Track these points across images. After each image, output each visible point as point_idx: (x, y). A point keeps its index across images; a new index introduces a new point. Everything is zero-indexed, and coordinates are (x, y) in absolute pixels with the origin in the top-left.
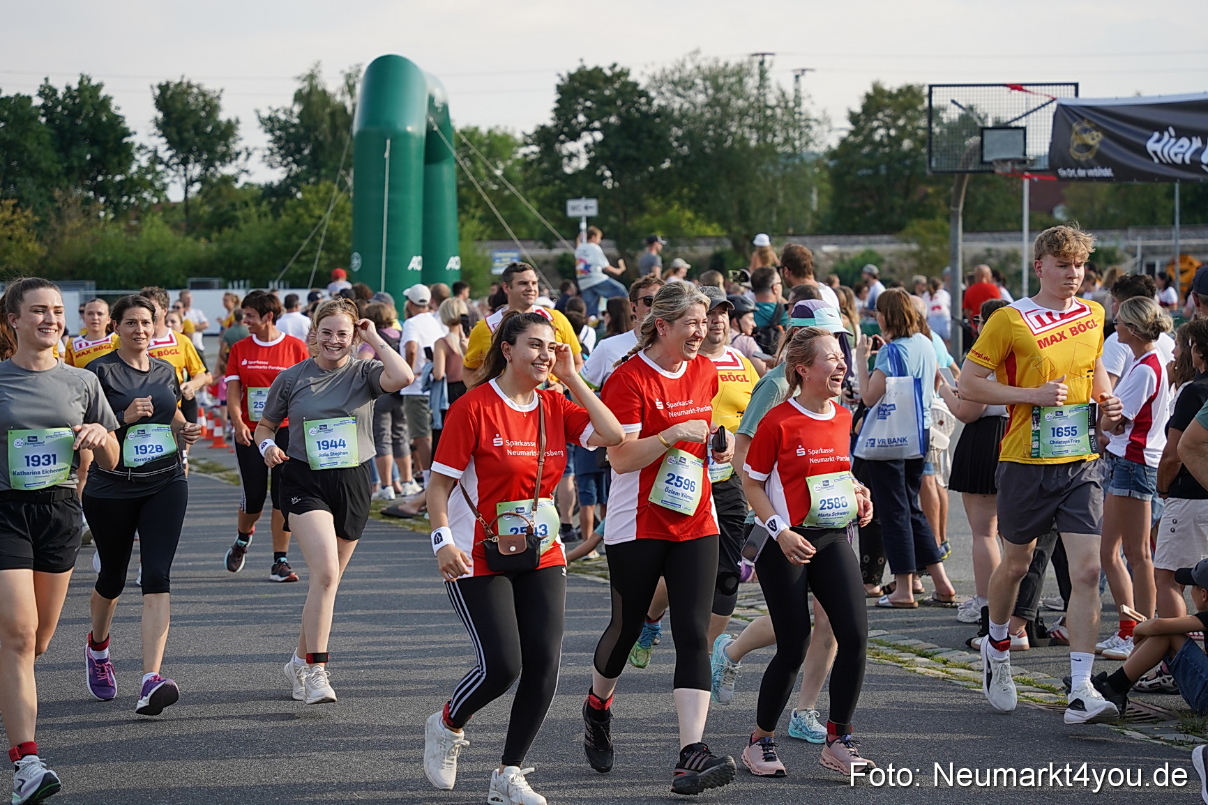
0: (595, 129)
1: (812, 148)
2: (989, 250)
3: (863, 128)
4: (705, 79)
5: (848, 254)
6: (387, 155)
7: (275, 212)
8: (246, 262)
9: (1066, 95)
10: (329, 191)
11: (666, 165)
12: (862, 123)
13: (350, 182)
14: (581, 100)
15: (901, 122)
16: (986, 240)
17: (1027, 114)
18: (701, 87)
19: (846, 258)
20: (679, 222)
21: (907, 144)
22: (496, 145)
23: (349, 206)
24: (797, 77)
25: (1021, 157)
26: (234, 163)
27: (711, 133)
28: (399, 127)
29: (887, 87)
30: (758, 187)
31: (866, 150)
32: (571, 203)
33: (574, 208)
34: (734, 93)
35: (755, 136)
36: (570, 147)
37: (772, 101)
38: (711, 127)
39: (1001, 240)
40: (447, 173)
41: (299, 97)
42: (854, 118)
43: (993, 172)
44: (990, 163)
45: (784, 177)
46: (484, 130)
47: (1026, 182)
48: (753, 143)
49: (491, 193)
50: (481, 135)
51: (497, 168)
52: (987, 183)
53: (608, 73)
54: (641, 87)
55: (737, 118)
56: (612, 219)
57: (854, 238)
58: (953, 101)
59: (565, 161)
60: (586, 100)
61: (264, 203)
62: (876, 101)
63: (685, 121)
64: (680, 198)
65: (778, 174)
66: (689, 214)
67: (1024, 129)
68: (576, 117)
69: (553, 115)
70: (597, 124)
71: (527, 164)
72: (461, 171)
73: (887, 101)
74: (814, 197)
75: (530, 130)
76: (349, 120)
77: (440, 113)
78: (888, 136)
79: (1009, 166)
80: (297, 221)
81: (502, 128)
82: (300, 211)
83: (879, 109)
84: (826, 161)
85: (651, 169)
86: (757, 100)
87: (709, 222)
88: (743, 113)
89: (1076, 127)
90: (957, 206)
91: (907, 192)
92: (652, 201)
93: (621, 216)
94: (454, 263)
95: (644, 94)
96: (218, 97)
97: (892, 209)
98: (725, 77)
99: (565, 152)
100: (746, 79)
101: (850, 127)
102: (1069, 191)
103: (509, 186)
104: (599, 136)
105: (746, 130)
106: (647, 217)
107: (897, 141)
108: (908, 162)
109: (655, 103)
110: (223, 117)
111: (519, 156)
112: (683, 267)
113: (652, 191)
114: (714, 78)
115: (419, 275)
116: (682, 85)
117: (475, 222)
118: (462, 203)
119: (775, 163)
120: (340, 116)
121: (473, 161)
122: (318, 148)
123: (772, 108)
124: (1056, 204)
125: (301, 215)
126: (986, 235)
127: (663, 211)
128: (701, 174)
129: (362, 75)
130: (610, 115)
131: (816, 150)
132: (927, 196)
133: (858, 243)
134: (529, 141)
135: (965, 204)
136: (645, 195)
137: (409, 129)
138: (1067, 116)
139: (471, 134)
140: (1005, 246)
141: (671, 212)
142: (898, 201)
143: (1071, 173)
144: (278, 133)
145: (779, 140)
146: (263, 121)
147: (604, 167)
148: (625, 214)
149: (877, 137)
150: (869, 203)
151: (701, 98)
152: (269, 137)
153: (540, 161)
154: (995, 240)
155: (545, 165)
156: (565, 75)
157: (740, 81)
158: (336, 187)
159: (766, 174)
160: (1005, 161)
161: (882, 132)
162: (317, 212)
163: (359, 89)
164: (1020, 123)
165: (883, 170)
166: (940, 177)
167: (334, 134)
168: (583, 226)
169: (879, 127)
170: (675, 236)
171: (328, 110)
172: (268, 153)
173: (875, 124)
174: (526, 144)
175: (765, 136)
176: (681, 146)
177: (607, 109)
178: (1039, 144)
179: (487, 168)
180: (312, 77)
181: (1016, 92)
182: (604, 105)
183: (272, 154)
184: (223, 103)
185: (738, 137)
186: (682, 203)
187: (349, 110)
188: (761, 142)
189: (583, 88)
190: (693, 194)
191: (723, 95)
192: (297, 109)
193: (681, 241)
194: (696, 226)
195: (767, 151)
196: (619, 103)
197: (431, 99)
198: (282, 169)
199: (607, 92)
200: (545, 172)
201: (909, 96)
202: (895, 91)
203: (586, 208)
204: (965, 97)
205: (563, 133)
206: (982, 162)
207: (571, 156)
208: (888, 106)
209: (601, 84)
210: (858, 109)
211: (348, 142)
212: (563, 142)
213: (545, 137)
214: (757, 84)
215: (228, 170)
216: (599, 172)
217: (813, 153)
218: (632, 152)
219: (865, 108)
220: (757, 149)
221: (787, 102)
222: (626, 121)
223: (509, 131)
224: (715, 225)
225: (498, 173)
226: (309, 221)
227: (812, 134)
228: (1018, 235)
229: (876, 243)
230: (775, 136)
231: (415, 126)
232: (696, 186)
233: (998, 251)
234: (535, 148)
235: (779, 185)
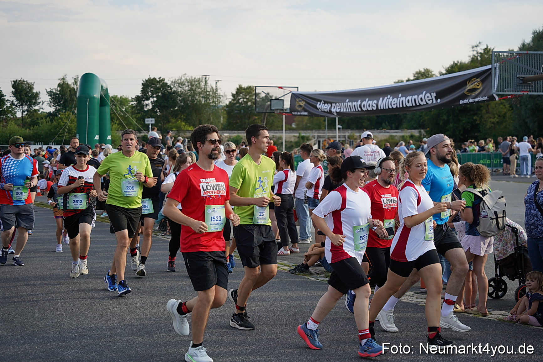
0: (154, 97)
1: (221, 104)
2: (273, 136)
3: (236, 99)
4: (188, 82)
5: (232, 136)
6: (88, 104)
7: (51, 121)
8: (42, 137)
9: (295, 91)
10: (69, 115)
11: (176, 108)
12: (236, 97)
13: (76, 112)
14: (150, 88)
15: (248, 97)
16: (272, 133)
17: (284, 96)
18: (187, 85)
19: (231, 137)
20: (180, 126)
21: (249, 104)
22: (123, 101)
23: (75, 120)
24: (216, 83)
25: (282, 108)
26: (38, 106)
27: (190, 99)
28: (92, 95)
29: (243, 86)
30: (205, 116)
31: (238, 105)
32: (146, 120)
33: (147, 121)
34: (197, 87)
35: (204, 100)
36: (147, 102)
37: (209, 90)
38: (190, 97)
39: (277, 133)
40: (107, 110)
41: (59, 85)
42: (233, 95)
43: (274, 113)
44: (273, 110)
45: (212, 113)
46: (119, 96)
47: (284, 116)
48: (203, 102)
49: (121, 116)
50: (118, 98)
51: (123, 108)
52: (273, 116)
53: (158, 80)
54: (168, 84)
55: (198, 94)
56: (160, 124)
57: (234, 132)
58: (262, 91)
59: (145, 106)
60: (151, 88)
61: (48, 118)
62: (240, 90)
63: (182, 95)
64: (181, 118)
65: (211, 112)
66: (183, 124)
67: (283, 100)
68: (148, 93)
69: (141, 92)
70: (155, 95)
71: (133, 107)
72: (112, 109)
73: (243, 91)
74: (222, 119)
75: (134, 97)
76: (76, 93)
77: (105, 91)
78: (244, 101)
79: (279, 111)
80: (59, 124)
81: (125, 96)
82: (60, 121)
83: (241, 93)
84: (225, 108)
85: (172, 109)
86: (204, 89)
87: (190, 126)
88: (200, 93)
89: (297, 100)
90: (264, 122)
91: (249, 118)
92: (172, 119)
93: (163, 124)
94: (109, 138)
95: (169, 86)
96: (33, 85)
97: (245, 123)
98: (194, 82)
99: (145, 104)
100: (201, 83)
101: (232, 98)
102: (296, 118)
103: (127, 114)
104: (155, 99)
105: (201, 98)
106: (170, 124)
107: (246, 103)
108: (250, 109)
109: (173, 89)
110: (35, 91)
111: (130, 105)
112: (181, 140)
113: (172, 116)
114: (191, 82)
115: (98, 141)
116: (181, 84)
117: (116, 125)
118: (112, 119)
119: (209, 108)
120: (73, 91)
121: (116, 106)
122: (66, 101)
123: (209, 92)
124: (293, 123)
125: (60, 122)
126: (272, 131)
127: (176, 122)
128: (187, 111)
129: (79, 79)
130: (159, 93)
131: (222, 105)
132: (255, 119)
133: (235, 133)
134: (133, 100)
135: (266, 122)
136: (170, 118)
137: (95, 96)
138: (295, 97)
139: (115, 97)
140: (278, 135)
141: (178, 123)
142: (247, 121)
143: (296, 113)
144: (53, 96)
145: (211, 101)
146: (48, 92)
147: (157, 109)
148: (164, 123)
149: (240, 101)
150: (238, 121)
151: (187, 88)
152: (50, 97)
153: (137, 106)
154: (275, 133)
155: (138, 108)
156: (144, 80)
157: (199, 83)
158: (71, 113)
159: (207, 112)
160: (278, 109)
161: (242, 100)
162: (65, 121)
163: (78, 83)
164: (282, 98)
165: (242, 112)
166: (259, 114)
167: (71, 97)
168: (150, 126)
169: (241, 98)
170: (179, 130)
171: (69, 89)
172: (49, 102)
173: (240, 97)
174: (133, 101)
175: (207, 101)
176: (181, 103)
177: (158, 91)
178: (287, 105)
179: (120, 108)
180: (63, 79)
181: (280, 89)
182: (157, 90)
183: (51, 102)
184: (34, 87)
185: (198, 100)
186: (181, 120)
187: (76, 90)
188: (206, 102)
189: (150, 84)
190: (185, 117)
191: (194, 88)
192: (59, 89)
193: (181, 131)
194: (186, 127)
195: (207, 105)
196: (162, 89)
197: (102, 87)
198: (54, 107)
199: (158, 86)
200: (138, 110)
201: (250, 89)
202: (245, 88)
203: (151, 121)
204: (266, 90)
205: (144, 98)
206: (271, 110)
207: (147, 105)
208: (244, 92)
209: (156, 83)
210: (234, 92)
211: (75, 99)
212: (144, 101)
213: (138, 99)
214: (204, 84)
215: (36, 108)
216: (155, 110)
217: (221, 106)
218: (166, 104)
219: (237, 92)
220: (204, 104)
221: (213, 90)
222: (164, 94)
223: (127, 97)
224: (191, 127)
225: (124, 110)
226: (62, 124)
227: (221, 100)
228: (282, 131)
229: (240, 133)
230: (210, 100)
231: (97, 95)
232: (186, 115)
233: (276, 136)
234: (135, 102)
235: (211, 115)
